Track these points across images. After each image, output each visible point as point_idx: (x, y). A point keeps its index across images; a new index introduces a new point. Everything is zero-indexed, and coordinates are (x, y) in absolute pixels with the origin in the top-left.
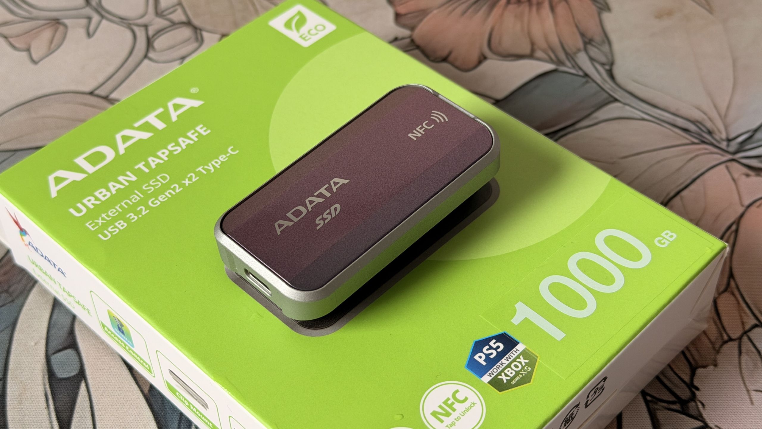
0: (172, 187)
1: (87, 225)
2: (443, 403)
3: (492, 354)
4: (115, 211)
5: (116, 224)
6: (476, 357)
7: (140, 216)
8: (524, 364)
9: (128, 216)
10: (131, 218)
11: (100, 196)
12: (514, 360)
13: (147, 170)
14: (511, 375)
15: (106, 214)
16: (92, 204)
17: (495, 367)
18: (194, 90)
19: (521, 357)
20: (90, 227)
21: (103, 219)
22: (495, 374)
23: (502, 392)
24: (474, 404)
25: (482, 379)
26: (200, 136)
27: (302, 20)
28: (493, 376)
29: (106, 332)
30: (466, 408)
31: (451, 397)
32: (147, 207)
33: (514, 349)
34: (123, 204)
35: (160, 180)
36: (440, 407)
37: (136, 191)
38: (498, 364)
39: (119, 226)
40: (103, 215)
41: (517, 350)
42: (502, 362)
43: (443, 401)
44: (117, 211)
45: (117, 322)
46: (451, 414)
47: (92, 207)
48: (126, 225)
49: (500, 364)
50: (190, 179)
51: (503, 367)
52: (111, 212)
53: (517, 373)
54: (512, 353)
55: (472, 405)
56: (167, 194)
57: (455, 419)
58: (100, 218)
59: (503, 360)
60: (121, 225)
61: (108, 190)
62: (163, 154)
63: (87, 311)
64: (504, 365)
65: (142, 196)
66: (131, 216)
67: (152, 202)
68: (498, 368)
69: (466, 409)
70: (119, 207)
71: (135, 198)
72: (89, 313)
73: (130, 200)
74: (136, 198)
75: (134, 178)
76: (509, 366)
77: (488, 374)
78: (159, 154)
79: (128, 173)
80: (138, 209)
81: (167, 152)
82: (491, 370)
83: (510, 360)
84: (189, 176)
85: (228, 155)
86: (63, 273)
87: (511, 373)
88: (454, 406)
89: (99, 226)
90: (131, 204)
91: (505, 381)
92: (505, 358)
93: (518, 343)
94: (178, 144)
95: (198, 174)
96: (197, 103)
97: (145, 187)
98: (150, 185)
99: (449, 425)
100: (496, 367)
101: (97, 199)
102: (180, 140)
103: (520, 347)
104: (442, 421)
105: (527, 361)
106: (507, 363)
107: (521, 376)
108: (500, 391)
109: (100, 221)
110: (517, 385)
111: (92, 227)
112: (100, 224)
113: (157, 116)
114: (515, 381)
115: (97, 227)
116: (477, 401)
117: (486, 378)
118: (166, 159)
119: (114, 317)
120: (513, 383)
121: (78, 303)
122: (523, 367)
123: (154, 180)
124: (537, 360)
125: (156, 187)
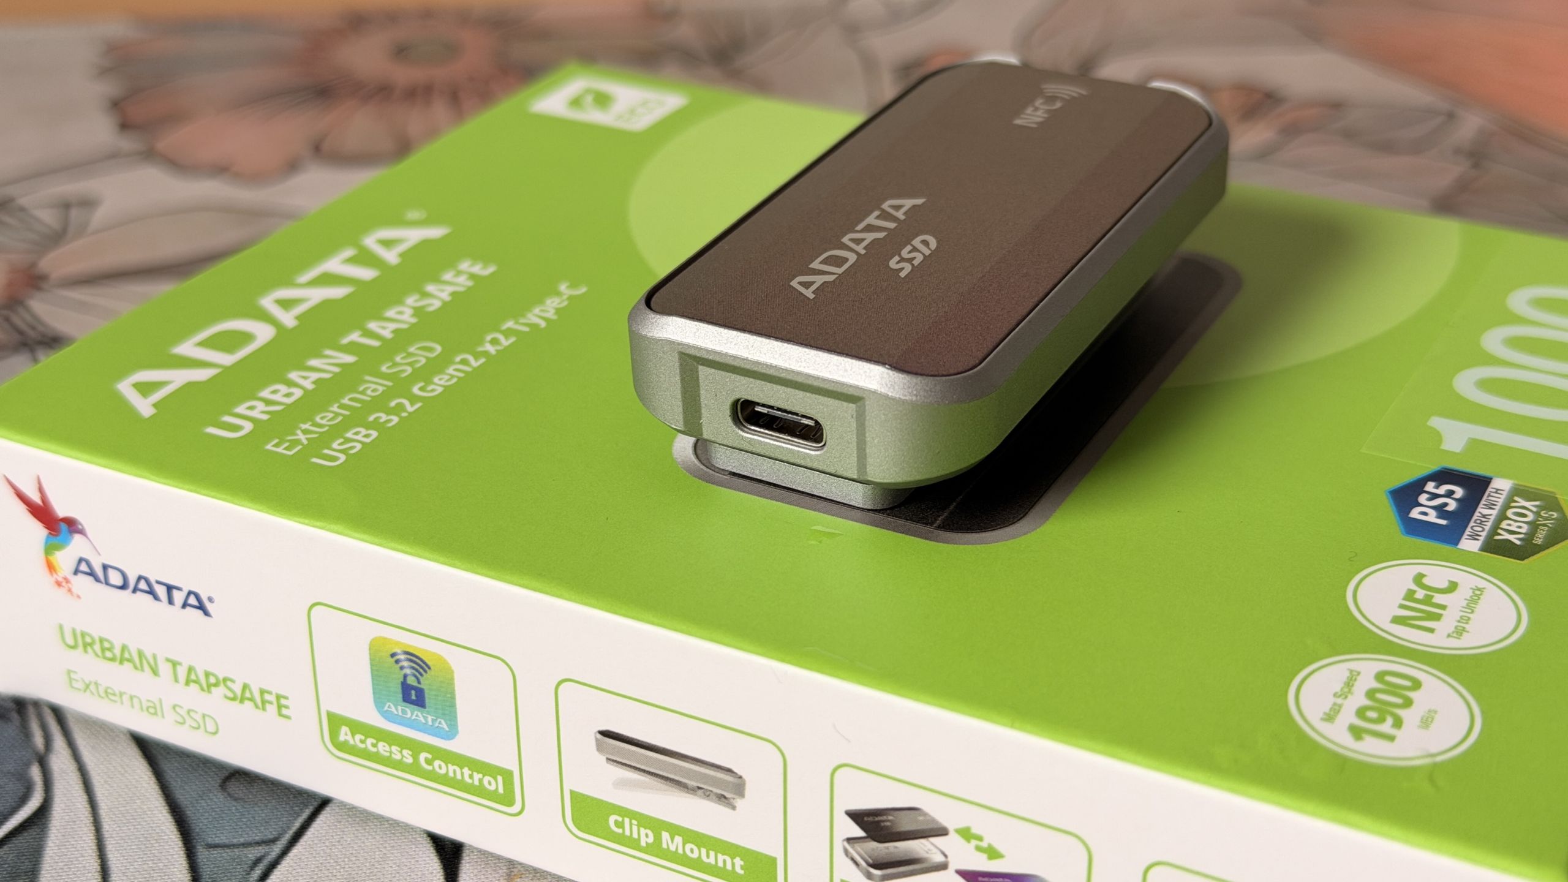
0: (458, 359)
1: (269, 447)
2: (1404, 599)
3: (1446, 504)
4: (331, 415)
5: (349, 435)
6: (1415, 513)
7: (404, 414)
8: (1534, 509)
9: (371, 418)
10: (382, 420)
11: (276, 397)
12: (1507, 506)
13: (375, 343)
14: (1523, 531)
15: (310, 423)
16: (263, 412)
17: (1472, 524)
18: (413, 215)
19: (1516, 498)
20: (280, 450)
21: (305, 432)
22: (1484, 534)
23: (1526, 561)
24: (1479, 589)
25: (1460, 546)
26: (472, 276)
27: (603, 100)
28: (1482, 539)
29: (342, 747)
30: (1466, 599)
31: (1414, 587)
32: (413, 399)
33: (1489, 489)
34: (346, 401)
35: (419, 354)
36: (1402, 606)
37: (368, 378)
38: (1475, 518)
39: (359, 437)
40: (304, 426)
41: (1498, 490)
42: (1480, 513)
43: (1402, 595)
44: (337, 414)
45: (402, 668)
46: (1441, 615)
47: (265, 417)
48: (374, 434)
49: (1478, 516)
50: (494, 342)
51: (1491, 521)
52: (322, 418)
53: (1534, 526)
54: (1489, 495)
55: (1478, 592)
56: (450, 371)
57: (1459, 622)
58: (299, 432)
59: (1481, 510)
60: (360, 436)
61: (291, 384)
62: (403, 314)
63: (272, 709)
64: (1492, 518)
65: (390, 384)
66: (379, 418)
67: (421, 389)
68: (1480, 524)
69: (1467, 602)
70: (338, 407)
71: (371, 389)
72: (280, 715)
73: (363, 393)
74: (373, 387)
75: (349, 359)
76: (1502, 517)
77: (1465, 536)
78: (391, 313)
79: (328, 352)
80: (393, 404)
81: (408, 312)
82: (1469, 529)
83: (1497, 508)
84: (489, 338)
85: (565, 297)
86: (201, 607)
87: (1520, 527)
88: (1434, 600)
89: (302, 444)
90: (369, 399)
91: (1518, 543)
92: (1481, 505)
93: (1491, 479)
94: (426, 295)
95: (507, 333)
96: (435, 232)
97: (388, 368)
98: (395, 364)
99: (1453, 632)
100: (1475, 522)
101: (268, 402)
102: (430, 288)
103: (1501, 485)
104: (1431, 630)
105: (1537, 503)
106: (1494, 512)
107: (1546, 528)
108: (1522, 559)
109: (302, 437)
110: (1551, 542)
111: (285, 449)
112: (305, 442)
113: (350, 261)
114: (1540, 538)
115: (300, 447)
116: (1482, 584)
117: (1469, 545)
118: (414, 320)
119: (393, 655)
120: (1538, 540)
121: (243, 696)
122: (1537, 514)
123: (405, 355)
124: (1556, 498)
125: (418, 365)
